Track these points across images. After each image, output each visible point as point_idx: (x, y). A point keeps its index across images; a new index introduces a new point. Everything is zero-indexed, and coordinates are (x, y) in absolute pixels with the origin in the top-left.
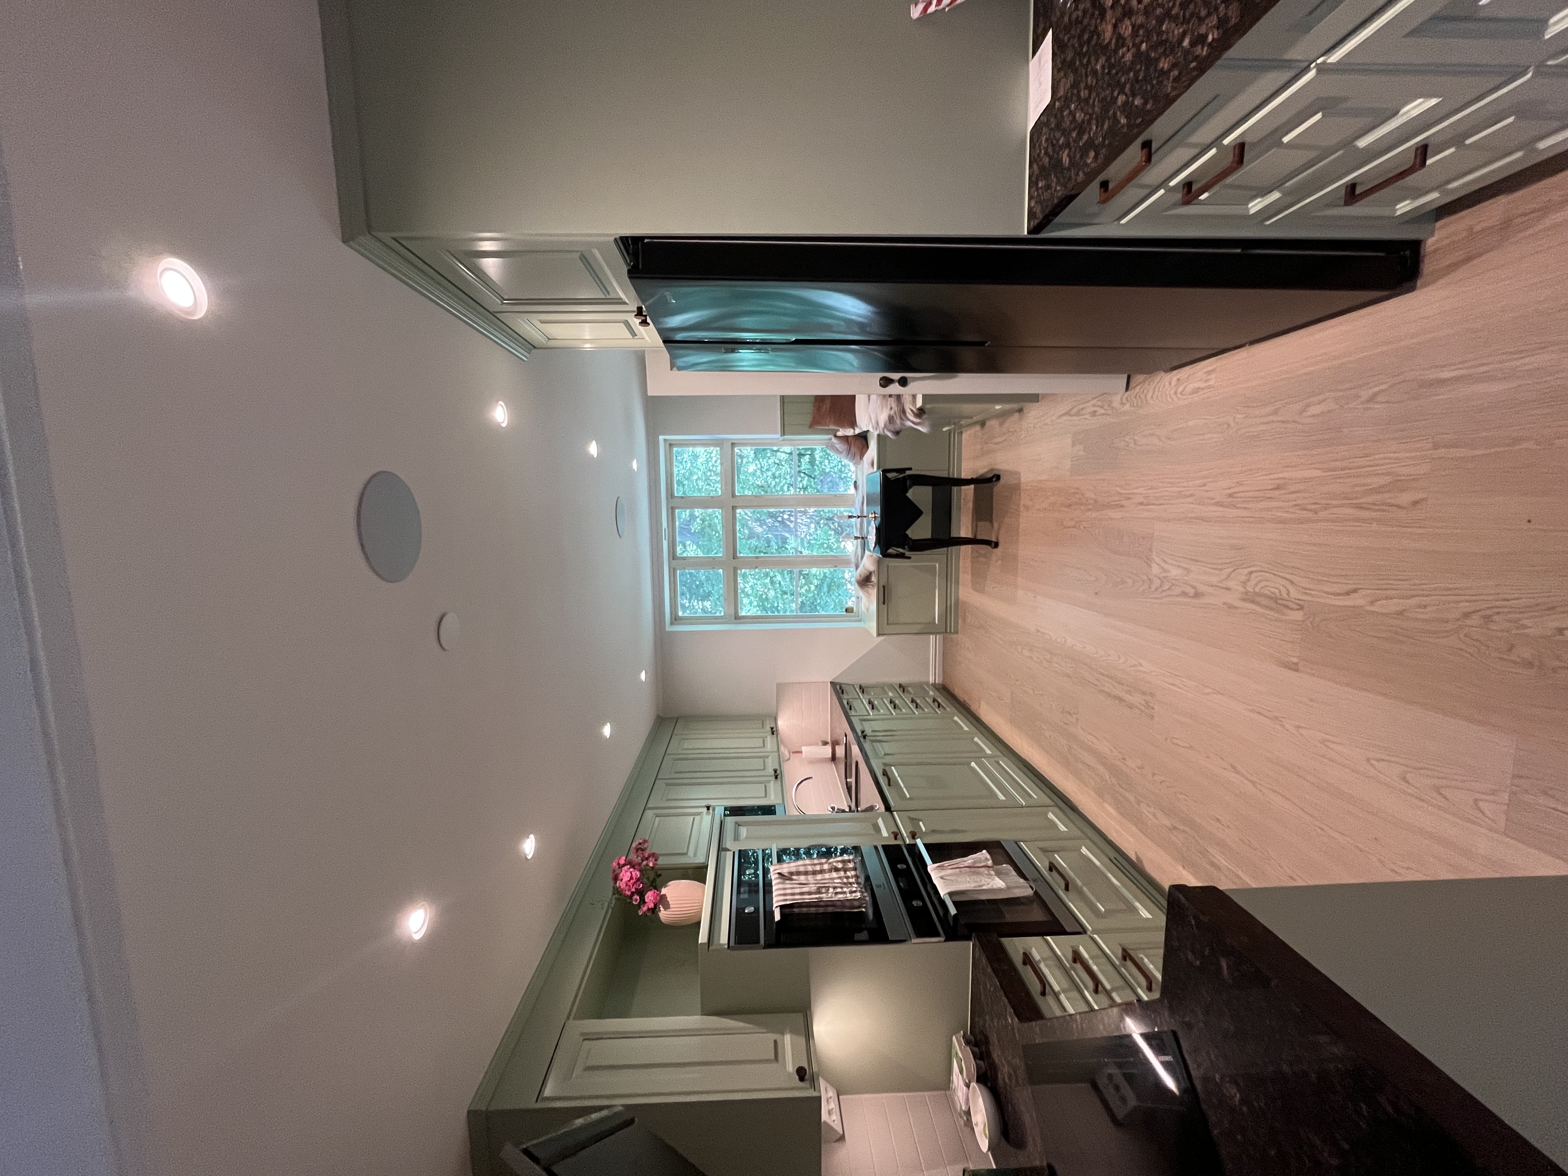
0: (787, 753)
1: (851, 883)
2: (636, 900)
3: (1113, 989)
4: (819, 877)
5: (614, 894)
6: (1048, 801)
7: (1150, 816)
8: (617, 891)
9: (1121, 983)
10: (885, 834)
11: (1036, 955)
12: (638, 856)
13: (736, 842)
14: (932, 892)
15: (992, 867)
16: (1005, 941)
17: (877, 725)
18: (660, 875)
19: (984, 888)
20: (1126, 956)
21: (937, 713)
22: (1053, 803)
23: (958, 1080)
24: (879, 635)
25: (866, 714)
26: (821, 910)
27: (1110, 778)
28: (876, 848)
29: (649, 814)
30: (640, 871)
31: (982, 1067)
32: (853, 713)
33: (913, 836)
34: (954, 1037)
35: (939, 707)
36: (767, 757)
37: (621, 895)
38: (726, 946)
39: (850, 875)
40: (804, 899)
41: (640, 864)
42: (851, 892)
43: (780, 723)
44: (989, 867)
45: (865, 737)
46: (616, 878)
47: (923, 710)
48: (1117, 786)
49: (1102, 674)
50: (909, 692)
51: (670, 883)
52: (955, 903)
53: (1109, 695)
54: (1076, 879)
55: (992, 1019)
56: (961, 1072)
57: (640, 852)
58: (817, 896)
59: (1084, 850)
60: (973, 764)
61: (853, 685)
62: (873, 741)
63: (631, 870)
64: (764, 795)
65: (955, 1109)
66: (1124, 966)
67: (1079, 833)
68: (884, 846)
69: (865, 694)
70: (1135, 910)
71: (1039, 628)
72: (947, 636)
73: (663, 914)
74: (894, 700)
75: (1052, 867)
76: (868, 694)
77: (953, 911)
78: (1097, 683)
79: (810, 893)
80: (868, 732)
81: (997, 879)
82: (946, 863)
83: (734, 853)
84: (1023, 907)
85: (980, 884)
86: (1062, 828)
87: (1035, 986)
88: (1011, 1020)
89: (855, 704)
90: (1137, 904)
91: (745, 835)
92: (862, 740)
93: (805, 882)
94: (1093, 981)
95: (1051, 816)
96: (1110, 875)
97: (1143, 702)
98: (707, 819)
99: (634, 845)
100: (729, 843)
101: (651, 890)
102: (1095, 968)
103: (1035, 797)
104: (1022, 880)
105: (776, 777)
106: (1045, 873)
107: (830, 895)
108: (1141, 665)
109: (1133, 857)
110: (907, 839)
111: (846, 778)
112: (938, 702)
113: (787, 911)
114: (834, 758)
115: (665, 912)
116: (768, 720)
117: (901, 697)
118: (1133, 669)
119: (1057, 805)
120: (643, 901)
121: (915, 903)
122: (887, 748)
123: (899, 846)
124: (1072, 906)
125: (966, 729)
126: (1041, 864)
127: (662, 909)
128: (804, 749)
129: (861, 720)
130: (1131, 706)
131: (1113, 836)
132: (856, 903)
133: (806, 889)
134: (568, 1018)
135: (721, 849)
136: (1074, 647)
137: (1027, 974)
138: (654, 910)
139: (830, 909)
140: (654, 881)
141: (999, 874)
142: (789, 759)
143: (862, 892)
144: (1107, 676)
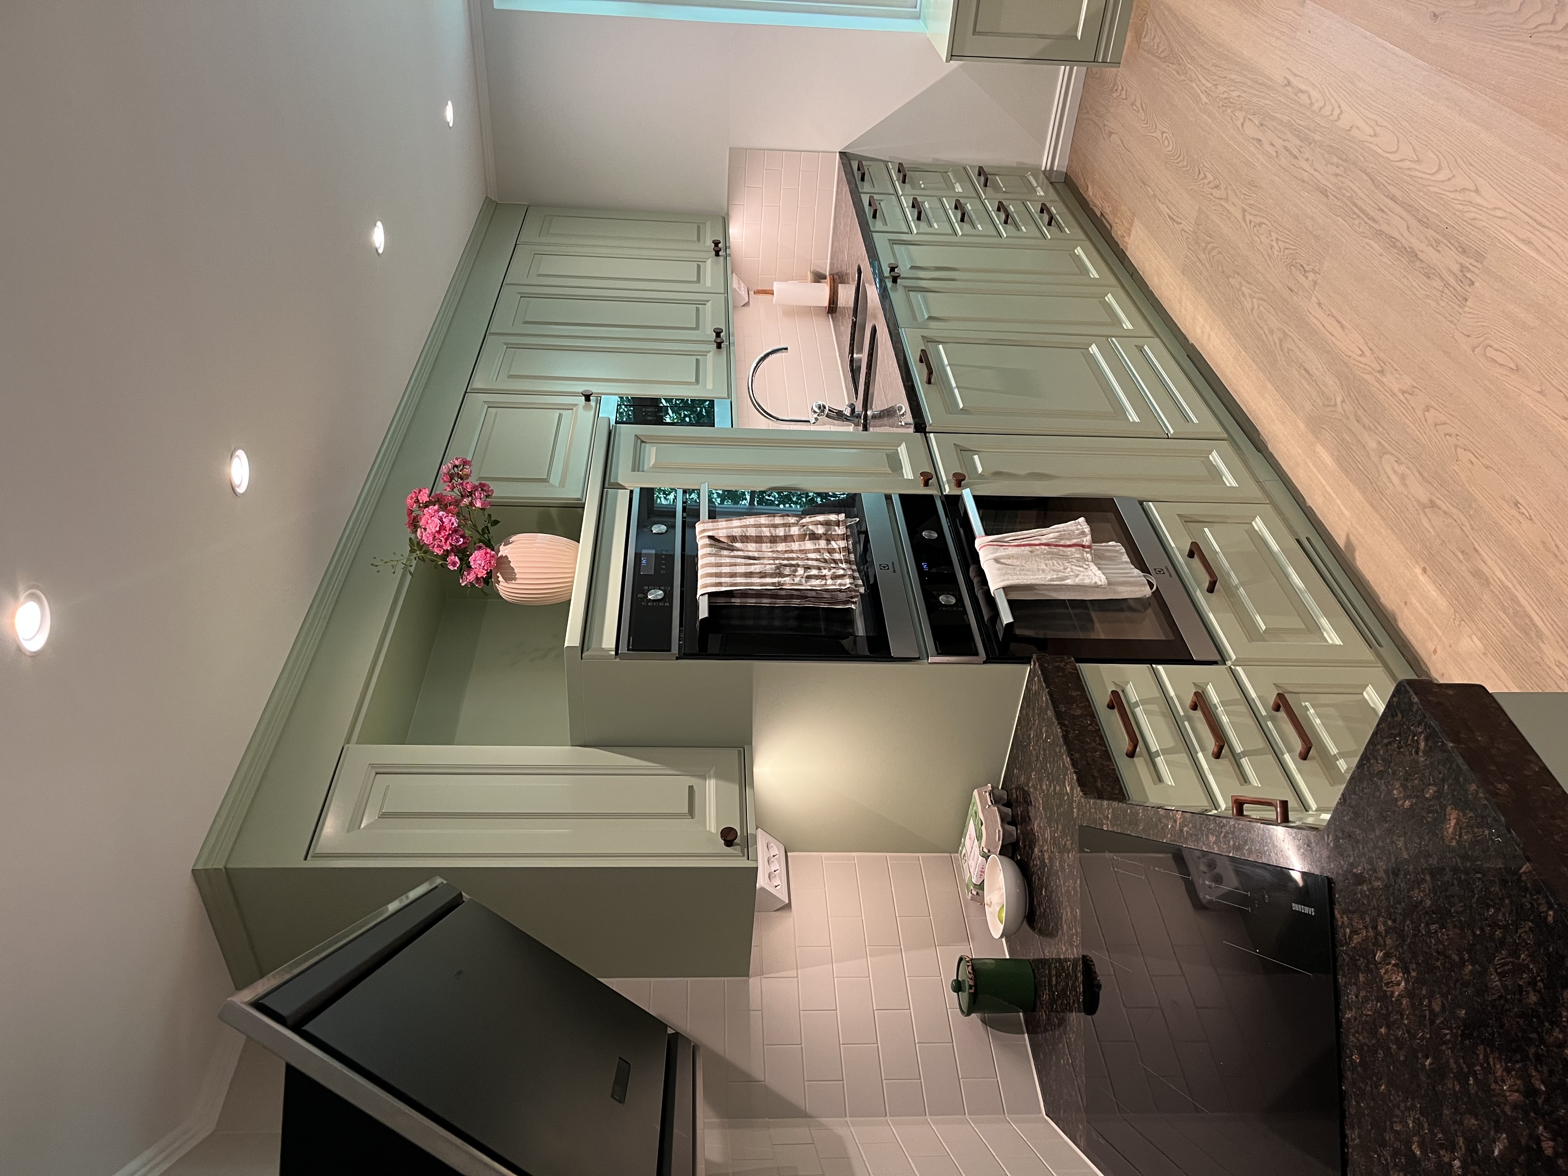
0: (743, 292)
1: (835, 561)
2: (454, 564)
3: (1245, 754)
4: (781, 547)
5: (412, 551)
6: (1215, 428)
7: (1395, 479)
8: (417, 546)
9: (1261, 743)
10: (908, 473)
11: (1133, 694)
12: (452, 489)
13: (636, 473)
14: (975, 581)
15: (1089, 547)
16: (1086, 669)
17: (922, 256)
18: (496, 522)
19: (1069, 582)
20: (1281, 704)
21: (1044, 237)
22: (1225, 436)
23: (971, 846)
24: (952, 56)
25: (906, 230)
26: (780, 603)
27: (1343, 401)
28: (888, 498)
29: (477, 401)
30: (458, 515)
31: (1012, 835)
32: (878, 225)
33: (959, 480)
34: (976, 792)
35: (1050, 224)
36: (704, 303)
37: (425, 552)
38: (613, 653)
39: (836, 546)
40: (752, 584)
41: (457, 503)
42: (835, 577)
43: (736, 231)
44: (1083, 546)
45: (895, 280)
46: (414, 524)
47: (1018, 228)
48: (1352, 418)
49: (1393, 198)
50: (996, 188)
51: (513, 538)
52: (1011, 603)
53: (1393, 243)
54: (1232, 573)
55: (1041, 780)
56: (979, 837)
57: (457, 481)
58: (775, 580)
59: (1258, 524)
60: (1094, 349)
61: (886, 163)
62: (909, 289)
63: (441, 513)
64: (694, 380)
65: (962, 879)
66: (1273, 720)
67: (1258, 494)
68: (902, 497)
69: (907, 186)
70: (1317, 629)
71: (1291, 78)
72: (1095, 68)
73: (504, 588)
74: (962, 201)
75: (1194, 552)
76: (914, 186)
77: (1006, 617)
78: (1377, 215)
79: (763, 575)
80: (903, 270)
81: (1094, 567)
82: (1009, 536)
83: (632, 492)
84: (1128, 614)
85: (1061, 575)
86: (1230, 480)
87: (1118, 741)
88: (1070, 787)
89: (886, 206)
90: (1324, 622)
91: (652, 462)
92: (889, 284)
93: (756, 554)
94: (1216, 741)
95: (1215, 457)
96: (1291, 570)
97: (1456, 268)
98: (585, 417)
99: (444, 469)
100: (623, 473)
101: (480, 547)
102: (1225, 719)
103: (1195, 421)
104: (1136, 572)
105: (719, 346)
106: (1180, 559)
107: (797, 580)
108: (1477, 191)
109: (1341, 543)
110: (947, 486)
111: (852, 352)
112: (1049, 212)
113: (721, 601)
114: (832, 308)
115: (506, 584)
116: (708, 224)
117: (980, 197)
118: (1459, 196)
119: (1231, 439)
120: (466, 566)
121: (942, 599)
122: (939, 305)
123: (931, 497)
124: (1211, 616)
125: (1094, 274)
126: (1178, 546)
127: (501, 579)
128: (776, 286)
129: (893, 242)
130: (1430, 273)
131: (1315, 501)
132: (842, 596)
133: (756, 568)
134: (348, 741)
135: (607, 484)
136: (1355, 130)
137: (1111, 723)
138: (488, 579)
139: (796, 603)
140: (486, 530)
141: (1098, 559)
142: (747, 304)
143: (854, 578)
144: (1402, 205)
